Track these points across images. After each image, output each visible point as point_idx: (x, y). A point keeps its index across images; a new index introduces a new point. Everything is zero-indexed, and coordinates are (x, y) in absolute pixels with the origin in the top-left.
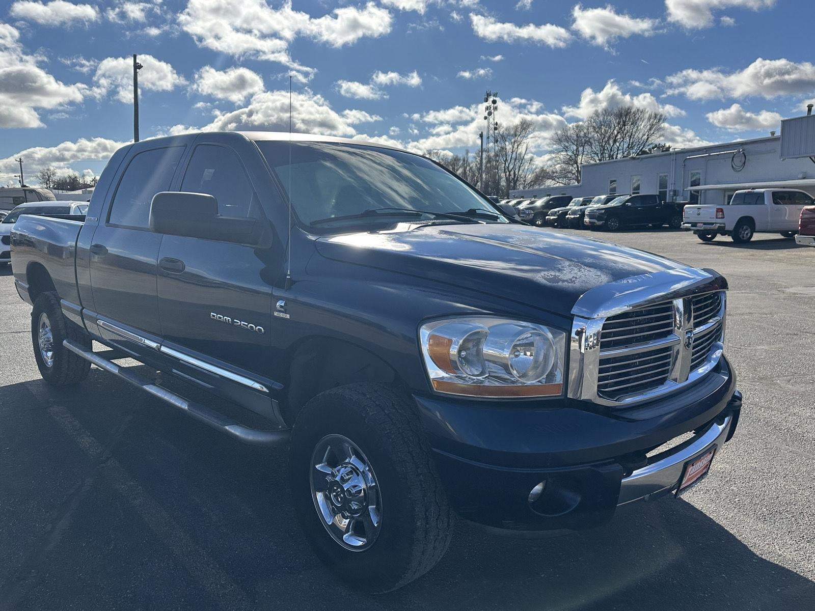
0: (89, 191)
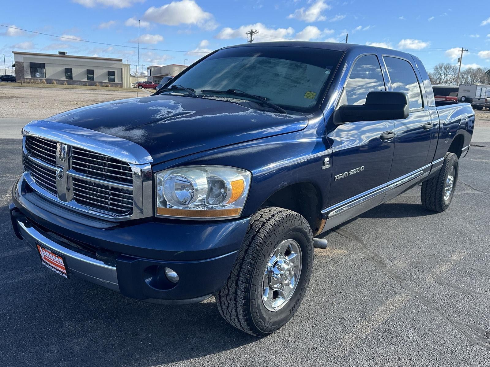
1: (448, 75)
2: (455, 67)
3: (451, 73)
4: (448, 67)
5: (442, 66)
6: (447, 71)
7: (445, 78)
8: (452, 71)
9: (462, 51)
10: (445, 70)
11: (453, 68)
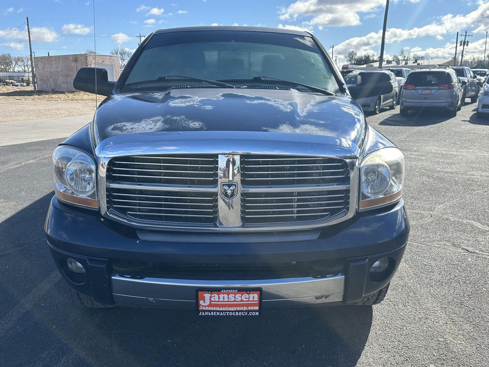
0: (370, 65)
1: (125, 60)
2: (129, 52)
3: (127, 58)
4: (123, 53)
5: (117, 52)
6: (123, 56)
7: (123, 63)
8: (128, 56)
9: (140, 37)
10: (121, 55)
11: (128, 54)
